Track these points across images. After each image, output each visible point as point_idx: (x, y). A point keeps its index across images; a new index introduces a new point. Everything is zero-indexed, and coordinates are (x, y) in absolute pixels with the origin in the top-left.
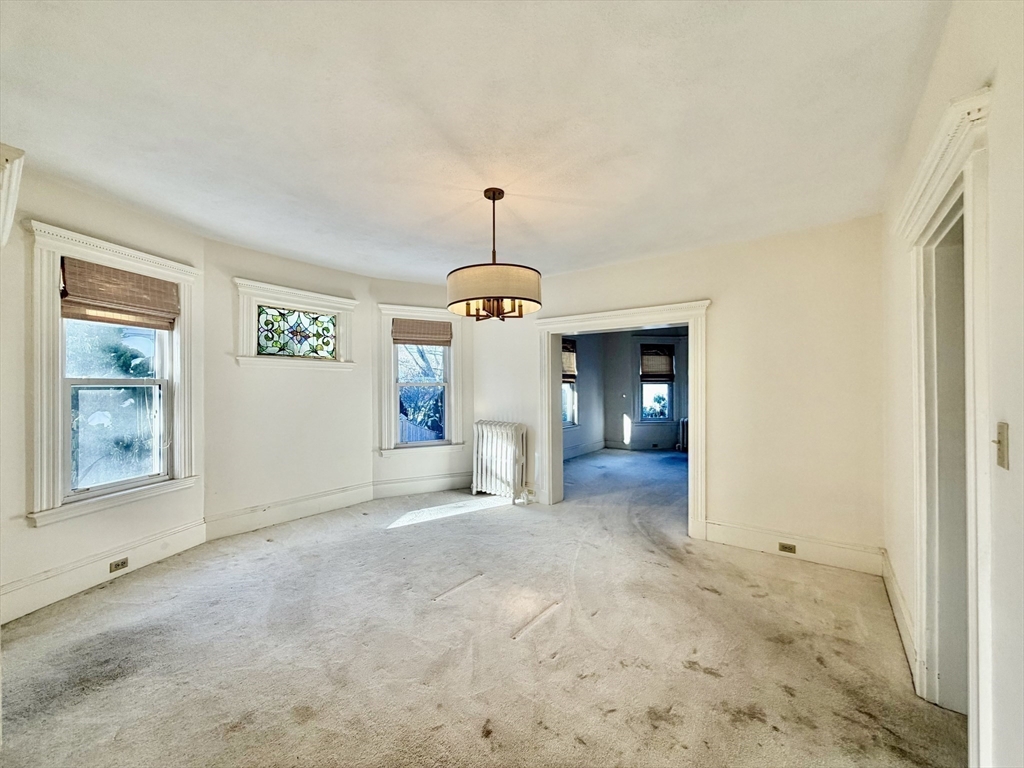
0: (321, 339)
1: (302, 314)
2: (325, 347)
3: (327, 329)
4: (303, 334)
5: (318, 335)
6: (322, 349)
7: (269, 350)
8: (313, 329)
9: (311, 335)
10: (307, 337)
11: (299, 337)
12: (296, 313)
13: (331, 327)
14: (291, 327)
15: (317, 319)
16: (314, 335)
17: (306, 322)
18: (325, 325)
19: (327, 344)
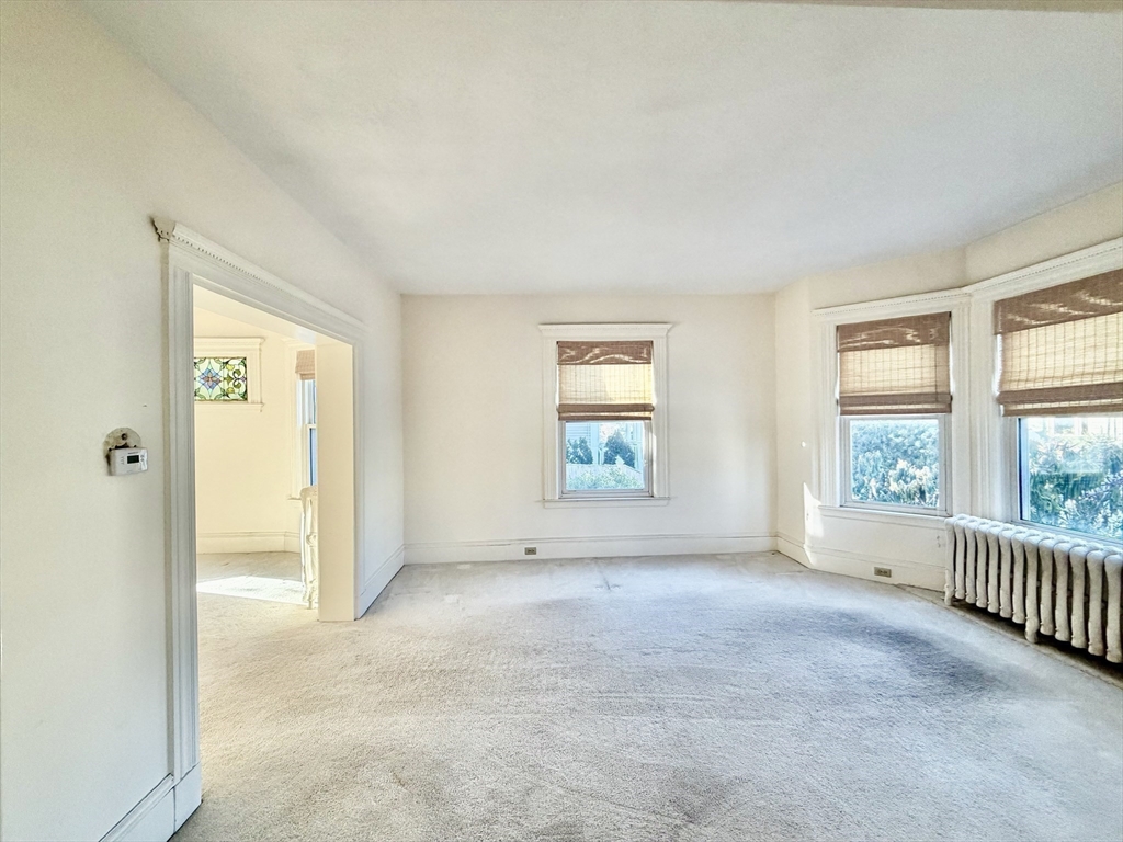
0: (232, 383)
1: (212, 360)
2: (236, 390)
3: (239, 372)
4: (215, 379)
5: (229, 379)
6: (233, 392)
8: (224, 373)
9: (222, 379)
10: (218, 382)
11: (211, 383)
13: (242, 369)
15: (227, 363)
16: (225, 379)
17: (216, 367)
18: (237, 368)
19: (238, 386)
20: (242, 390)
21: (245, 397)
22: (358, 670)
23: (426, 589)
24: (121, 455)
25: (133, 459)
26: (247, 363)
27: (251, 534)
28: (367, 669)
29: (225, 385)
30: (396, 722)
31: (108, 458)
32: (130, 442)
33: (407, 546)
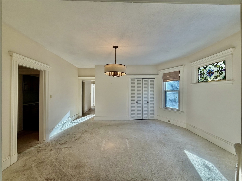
0: (219, 73)
1: (211, 65)
2: (221, 76)
4: (212, 72)
5: (217, 71)
6: (219, 77)
7: (201, 81)
9: (214, 72)
11: (210, 74)
12: (209, 66)
13: (224, 66)
14: (208, 71)
15: (217, 65)
16: (216, 72)
17: (212, 68)
18: (221, 66)
19: (222, 74)
20: (224, 75)
21: (224, 78)
26: (226, 62)
29: (216, 74)
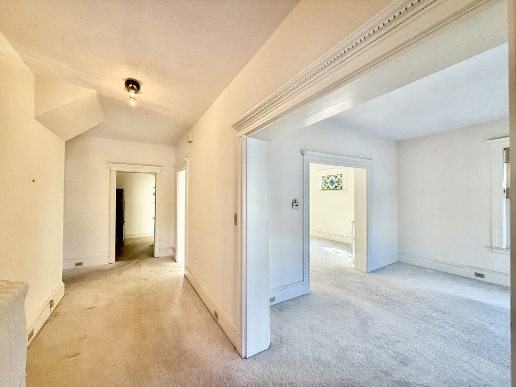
5: (337, 182)
6: (338, 186)
8: (336, 180)
10: (334, 183)
13: (341, 178)
15: (337, 176)
17: (334, 178)
18: (339, 178)
19: (340, 184)
21: (341, 188)
22: (358, 285)
23: (402, 272)
24: (295, 204)
25: (297, 205)
26: (342, 176)
27: (343, 236)
28: (362, 286)
29: (336, 184)
30: (363, 302)
31: (292, 205)
32: (297, 201)
33: (399, 254)
